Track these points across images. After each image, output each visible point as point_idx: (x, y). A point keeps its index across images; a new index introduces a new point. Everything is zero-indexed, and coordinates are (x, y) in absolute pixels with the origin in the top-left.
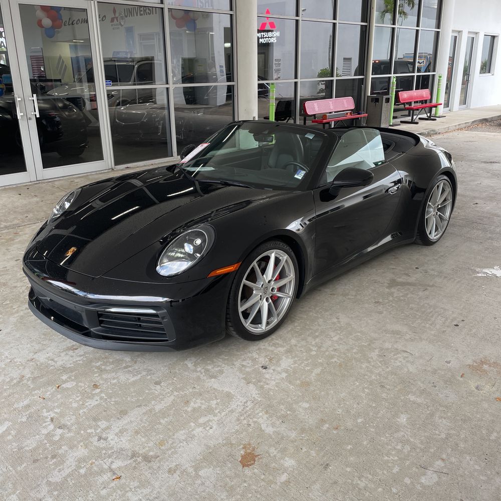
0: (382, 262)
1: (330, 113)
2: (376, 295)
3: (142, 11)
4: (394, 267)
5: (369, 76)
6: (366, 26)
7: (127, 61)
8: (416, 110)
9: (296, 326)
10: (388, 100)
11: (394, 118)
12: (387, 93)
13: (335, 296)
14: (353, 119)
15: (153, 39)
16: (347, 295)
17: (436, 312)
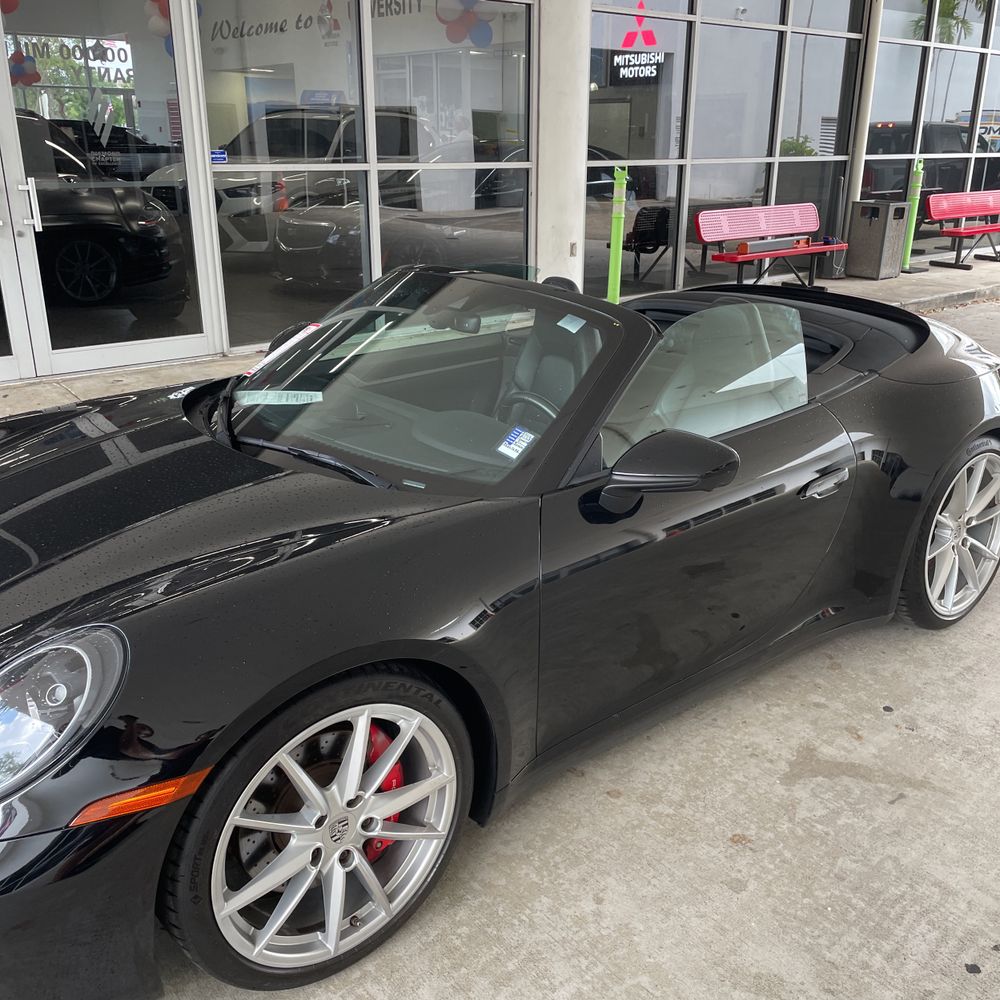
0: (790, 677)
1: (763, 238)
2: (742, 809)
3: (382, 6)
4: (823, 700)
5: (861, 153)
6: (860, 40)
7: (330, 112)
8: (966, 237)
9: (460, 924)
10: (900, 213)
11: (915, 252)
12: (903, 197)
13: (619, 802)
14: (812, 255)
15: (403, 67)
16: (656, 798)
17: (914, 901)
